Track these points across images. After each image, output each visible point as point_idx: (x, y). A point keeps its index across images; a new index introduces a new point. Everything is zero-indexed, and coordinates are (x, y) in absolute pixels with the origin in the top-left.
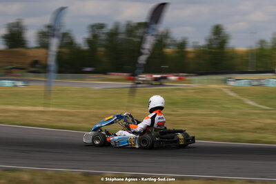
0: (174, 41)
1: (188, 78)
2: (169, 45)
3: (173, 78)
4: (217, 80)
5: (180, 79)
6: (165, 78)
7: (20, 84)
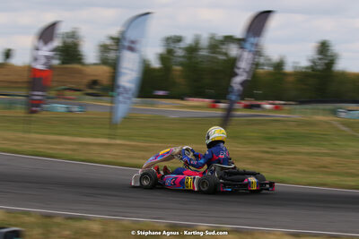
0: (270, 60)
1: (287, 107)
2: (263, 65)
3: (268, 106)
4: (324, 110)
5: (277, 108)
6: (258, 106)
7: (76, 109)
